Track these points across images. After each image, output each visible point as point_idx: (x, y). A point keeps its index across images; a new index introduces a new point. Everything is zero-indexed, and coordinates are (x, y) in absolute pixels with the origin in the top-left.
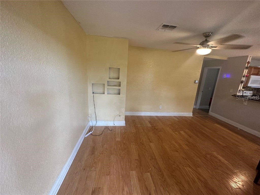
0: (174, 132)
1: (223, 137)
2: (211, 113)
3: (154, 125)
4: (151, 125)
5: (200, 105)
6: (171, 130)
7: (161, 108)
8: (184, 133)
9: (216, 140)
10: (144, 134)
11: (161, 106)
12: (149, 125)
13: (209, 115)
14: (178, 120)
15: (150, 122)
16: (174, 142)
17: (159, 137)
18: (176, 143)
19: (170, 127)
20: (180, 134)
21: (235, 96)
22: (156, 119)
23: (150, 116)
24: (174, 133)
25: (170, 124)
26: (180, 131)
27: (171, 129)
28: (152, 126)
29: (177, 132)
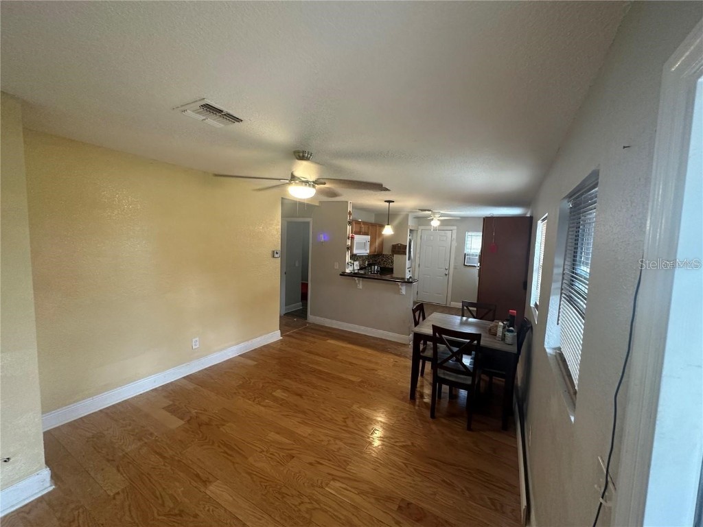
0: (259, 404)
2: (311, 318)
3: (194, 411)
4: (182, 419)
5: (286, 305)
6: (250, 402)
7: (198, 346)
8: (283, 394)
10: (168, 468)
11: (197, 339)
12: (175, 423)
13: (309, 323)
14: (256, 363)
15: (173, 410)
16: (273, 436)
17: (225, 445)
18: (278, 433)
19: (244, 393)
20: (276, 400)
21: (343, 274)
22: (191, 386)
23: (164, 387)
24: (263, 408)
25: (241, 382)
26: (274, 393)
27: (249, 399)
28: (188, 421)
29: (267, 401)
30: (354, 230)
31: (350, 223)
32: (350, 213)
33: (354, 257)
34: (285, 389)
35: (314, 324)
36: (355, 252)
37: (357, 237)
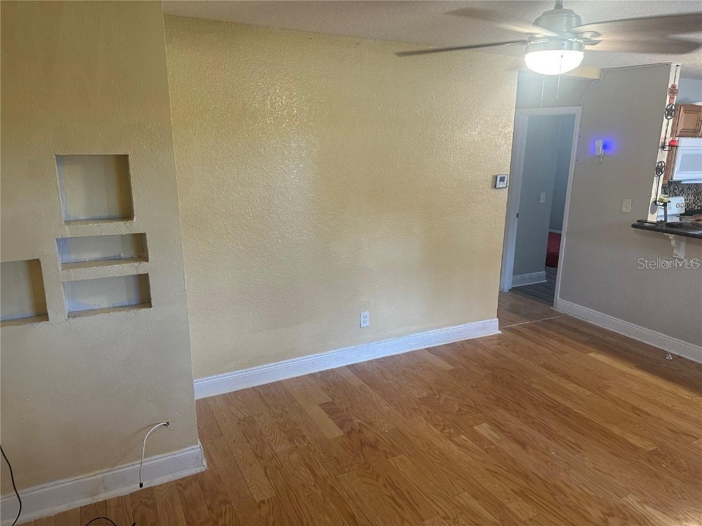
0: (450, 437)
1: (634, 409)
2: (562, 304)
3: (356, 421)
4: (341, 427)
5: (515, 273)
6: (436, 431)
7: (368, 324)
8: (493, 434)
9: (616, 430)
10: (319, 493)
11: (367, 313)
12: (332, 431)
13: (558, 314)
15: (330, 409)
16: (466, 498)
17: (394, 487)
18: (477, 499)
19: (428, 412)
20: (478, 438)
21: (641, 225)
22: (356, 382)
23: (324, 375)
24: (452, 446)
25: (425, 394)
26: (476, 427)
27: (435, 426)
28: (349, 433)
29: (463, 437)
30: (680, 127)
31: (670, 112)
32: (673, 91)
33: (672, 188)
34: (498, 426)
35: (566, 317)
36: (677, 177)
37: (685, 143)
